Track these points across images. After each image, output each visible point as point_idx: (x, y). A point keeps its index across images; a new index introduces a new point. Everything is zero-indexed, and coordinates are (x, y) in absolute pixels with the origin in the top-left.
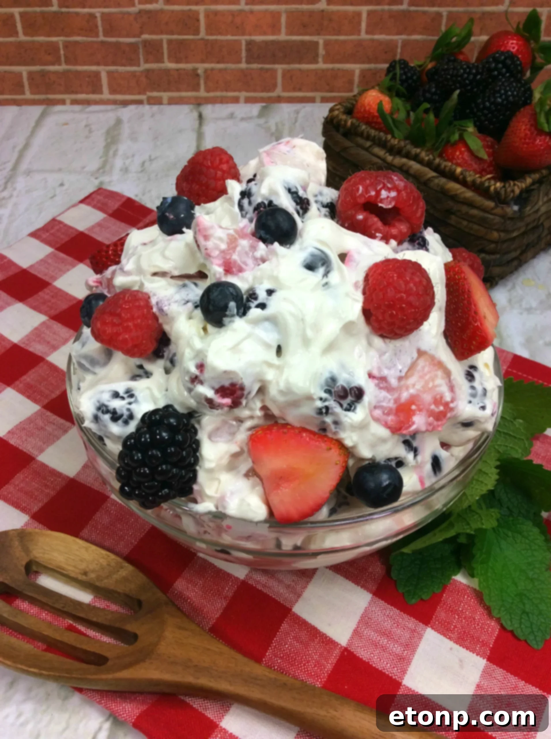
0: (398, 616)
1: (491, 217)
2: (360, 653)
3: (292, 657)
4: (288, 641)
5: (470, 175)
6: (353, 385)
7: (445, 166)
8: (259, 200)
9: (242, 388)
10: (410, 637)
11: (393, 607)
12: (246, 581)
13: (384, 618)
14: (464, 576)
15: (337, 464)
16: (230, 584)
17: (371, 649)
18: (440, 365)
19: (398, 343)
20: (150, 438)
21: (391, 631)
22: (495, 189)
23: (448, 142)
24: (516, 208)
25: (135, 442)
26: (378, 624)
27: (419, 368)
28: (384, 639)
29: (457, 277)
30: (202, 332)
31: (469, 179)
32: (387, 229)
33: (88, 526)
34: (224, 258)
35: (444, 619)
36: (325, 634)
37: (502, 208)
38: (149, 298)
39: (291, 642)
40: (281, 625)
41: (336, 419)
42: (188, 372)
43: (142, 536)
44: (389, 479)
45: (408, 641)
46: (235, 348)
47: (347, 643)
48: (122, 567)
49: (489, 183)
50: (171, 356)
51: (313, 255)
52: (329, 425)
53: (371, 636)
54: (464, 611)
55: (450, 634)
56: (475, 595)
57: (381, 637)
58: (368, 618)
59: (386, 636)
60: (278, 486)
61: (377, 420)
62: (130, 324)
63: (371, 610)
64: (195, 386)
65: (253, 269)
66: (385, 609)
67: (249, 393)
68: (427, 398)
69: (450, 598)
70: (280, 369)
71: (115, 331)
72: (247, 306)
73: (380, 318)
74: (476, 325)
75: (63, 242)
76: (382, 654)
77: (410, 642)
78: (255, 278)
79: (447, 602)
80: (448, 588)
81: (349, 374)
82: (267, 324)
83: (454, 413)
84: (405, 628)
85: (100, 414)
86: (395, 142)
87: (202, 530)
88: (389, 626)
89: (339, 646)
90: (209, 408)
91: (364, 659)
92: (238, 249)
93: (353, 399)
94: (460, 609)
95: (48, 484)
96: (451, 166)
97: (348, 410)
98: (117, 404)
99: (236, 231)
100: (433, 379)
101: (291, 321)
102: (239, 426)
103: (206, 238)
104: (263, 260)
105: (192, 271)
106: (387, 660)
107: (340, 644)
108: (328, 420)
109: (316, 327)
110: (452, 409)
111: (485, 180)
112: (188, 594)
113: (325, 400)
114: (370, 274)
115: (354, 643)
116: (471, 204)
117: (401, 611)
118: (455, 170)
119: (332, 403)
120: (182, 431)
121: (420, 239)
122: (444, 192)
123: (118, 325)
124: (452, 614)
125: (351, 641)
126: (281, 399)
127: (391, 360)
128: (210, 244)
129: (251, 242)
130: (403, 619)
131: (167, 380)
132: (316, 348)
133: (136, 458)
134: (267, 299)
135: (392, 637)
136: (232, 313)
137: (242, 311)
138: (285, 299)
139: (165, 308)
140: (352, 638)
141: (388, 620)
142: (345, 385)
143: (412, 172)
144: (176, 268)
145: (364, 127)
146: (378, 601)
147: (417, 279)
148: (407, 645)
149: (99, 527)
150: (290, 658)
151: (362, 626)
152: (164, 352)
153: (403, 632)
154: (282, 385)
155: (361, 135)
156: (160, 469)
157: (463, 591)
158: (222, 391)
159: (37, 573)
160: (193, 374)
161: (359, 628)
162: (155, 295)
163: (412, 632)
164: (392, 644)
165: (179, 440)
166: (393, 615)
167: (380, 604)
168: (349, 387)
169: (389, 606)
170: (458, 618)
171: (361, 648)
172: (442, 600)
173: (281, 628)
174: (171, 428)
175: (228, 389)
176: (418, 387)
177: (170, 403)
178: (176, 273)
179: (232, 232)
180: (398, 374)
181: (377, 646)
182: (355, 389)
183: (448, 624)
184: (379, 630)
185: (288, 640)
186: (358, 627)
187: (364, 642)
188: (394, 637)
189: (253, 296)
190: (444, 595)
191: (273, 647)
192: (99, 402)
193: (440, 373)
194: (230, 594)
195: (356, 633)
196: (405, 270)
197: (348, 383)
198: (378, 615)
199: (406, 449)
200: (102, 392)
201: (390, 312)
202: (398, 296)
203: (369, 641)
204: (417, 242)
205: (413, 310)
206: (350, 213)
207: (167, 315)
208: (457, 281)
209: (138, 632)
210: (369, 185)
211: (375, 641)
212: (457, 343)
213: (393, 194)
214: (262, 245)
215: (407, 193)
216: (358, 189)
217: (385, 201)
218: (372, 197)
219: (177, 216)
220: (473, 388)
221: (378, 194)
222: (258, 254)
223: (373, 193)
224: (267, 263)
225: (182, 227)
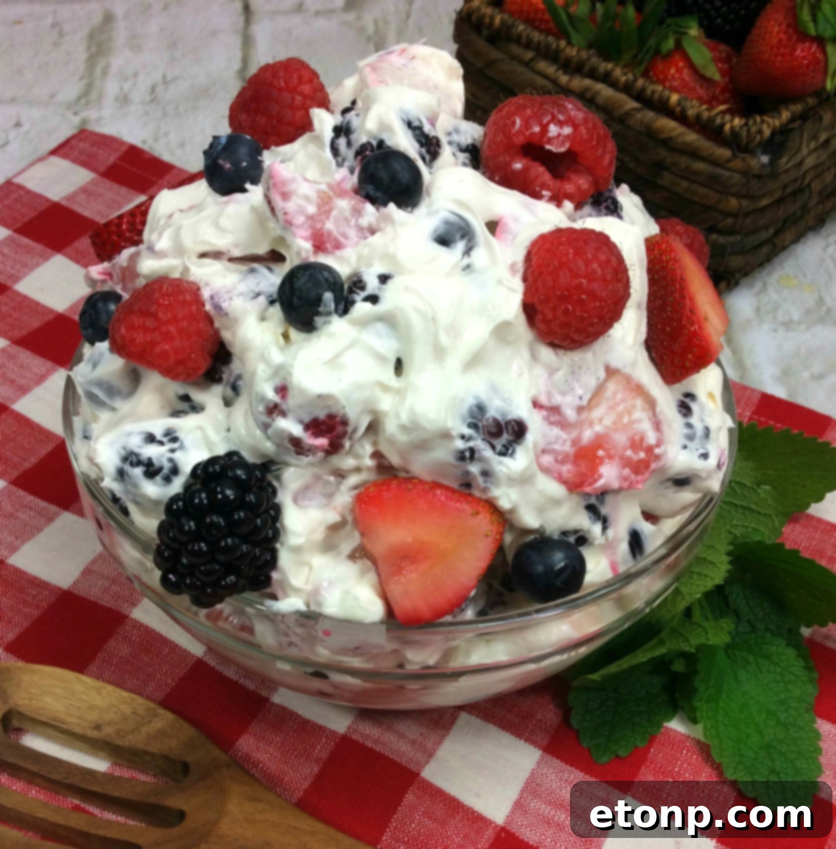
1: (727, 174)
2: (525, 835)
3: (422, 842)
4: (416, 819)
5: (692, 107)
6: (510, 417)
7: (653, 92)
8: (364, 139)
9: (345, 422)
11: (573, 769)
12: (349, 735)
13: (561, 785)
14: (682, 721)
15: (487, 536)
16: (324, 740)
17: (541, 828)
18: (639, 390)
19: (576, 356)
20: (208, 498)
22: (732, 129)
23: (657, 52)
24: (765, 159)
25: (184, 505)
26: (551, 793)
27: (608, 392)
28: (561, 814)
29: (664, 257)
30: (281, 340)
31: (691, 112)
32: (558, 184)
33: (97, 660)
34: (312, 227)
36: (472, 809)
37: (744, 159)
38: (198, 289)
39: (420, 819)
40: (404, 796)
41: (486, 468)
42: (262, 399)
43: (182, 674)
44: (565, 558)
46: (333, 362)
47: (505, 820)
48: (155, 716)
49: (723, 118)
50: (232, 380)
51: (447, 223)
52: (475, 477)
53: (542, 810)
54: (682, 772)
56: (698, 748)
57: (556, 812)
58: (537, 785)
59: (564, 809)
60: (398, 570)
61: (546, 470)
62: (172, 329)
63: (540, 773)
64: (273, 420)
65: (357, 244)
66: (562, 771)
67: (355, 430)
68: (621, 439)
69: (661, 755)
70: (400, 393)
71: (149, 339)
72: (350, 299)
73: (550, 316)
74: (692, 329)
75: (27, 219)
76: (558, 835)
78: (360, 258)
79: (655, 760)
80: (657, 740)
81: (504, 400)
82: (380, 326)
83: (661, 463)
85: (127, 468)
86: (572, 52)
87: (285, 640)
89: (493, 825)
90: (294, 455)
91: (531, 843)
92: (334, 213)
93: (511, 438)
94: (676, 770)
96: (662, 91)
97: (503, 454)
98: (152, 452)
99: (330, 186)
100: (629, 412)
101: (416, 321)
102: (339, 484)
103: (286, 196)
104: (372, 231)
105: (262, 249)
106: (565, 843)
107: (494, 822)
108: (474, 469)
109: (454, 330)
110: (658, 457)
111: (717, 115)
112: (258, 757)
113: (469, 439)
114: (534, 251)
115: (515, 820)
116: (693, 153)
118: (669, 98)
119: (479, 443)
120: (254, 489)
121: (610, 201)
122: (651, 134)
123: (154, 330)
125: (510, 819)
126: (402, 438)
127: (566, 381)
128: (290, 206)
129: (353, 202)
131: (229, 416)
132: (455, 361)
133: (187, 528)
134: (380, 289)
136: (327, 309)
137: (341, 307)
138: (406, 288)
139: (225, 305)
140: (512, 813)
141: (566, 787)
142: (498, 417)
143: (600, 100)
144: (236, 245)
145: (521, 27)
146: (550, 760)
147: (603, 257)
149: (115, 662)
150: (419, 842)
151: (527, 797)
152: (222, 372)
154: (404, 418)
155: (518, 40)
156: (223, 544)
157: (680, 743)
158: (315, 426)
159: (20, 731)
160: (270, 401)
161: (523, 800)
162: (207, 284)
165: (250, 501)
167: (554, 765)
168: (504, 420)
169: (569, 767)
171: (526, 828)
172: (649, 756)
173: (405, 800)
174: (237, 483)
175: (323, 423)
176: (608, 422)
177: (234, 448)
178: (237, 253)
179: (323, 187)
180: (577, 402)
181: (549, 823)
182: (514, 423)
184: (553, 801)
185: (415, 817)
186: (521, 798)
187: (531, 818)
189: (359, 285)
190: (652, 750)
191: (392, 829)
192: (124, 448)
193: (639, 402)
194: (325, 755)
195: (519, 806)
196: (585, 243)
197: (504, 414)
198: (551, 780)
199: (590, 518)
200: (129, 434)
201: (563, 307)
202: (576, 282)
203: (538, 817)
204: (604, 204)
205: (598, 304)
206: (501, 159)
207: (226, 314)
208: (665, 264)
209: (184, 808)
210: (531, 117)
211: (547, 817)
212: (665, 357)
213: (567, 130)
214: (369, 208)
215: (587, 129)
216: (514, 123)
217: (555, 142)
218: (533, 134)
219: (236, 164)
220: (689, 426)
221: (545, 129)
222: (365, 221)
223: (537, 129)
224: (378, 236)
225: (245, 182)
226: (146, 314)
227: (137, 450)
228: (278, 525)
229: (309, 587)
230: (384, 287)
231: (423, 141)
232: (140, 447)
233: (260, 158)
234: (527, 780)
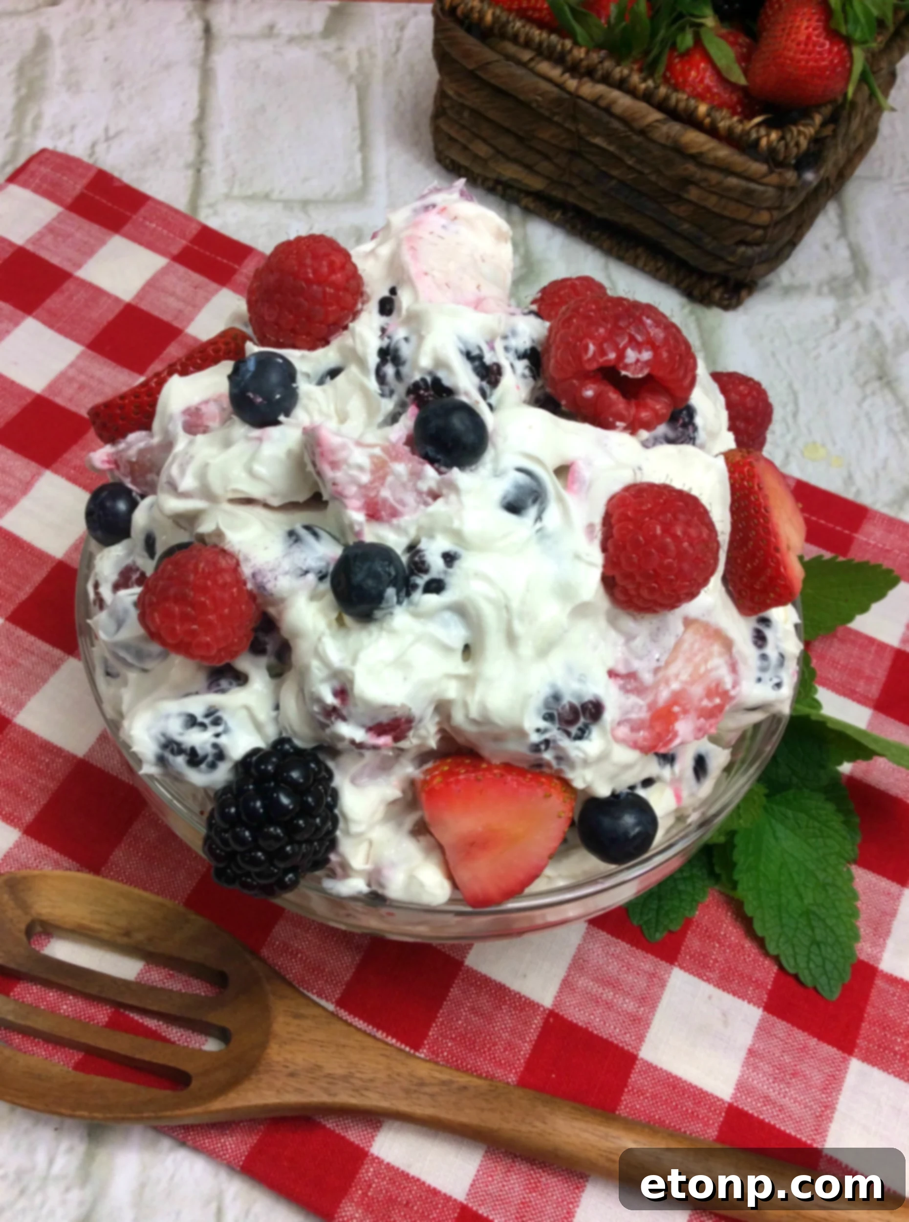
0: (628, 954)
1: (760, 188)
2: (574, 1016)
3: (469, 1039)
4: (462, 1015)
5: (722, 119)
6: (586, 700)
7: (678, 102)
8: (417, 377)
9: (410, 722)
10: (648, 986)
11: (619, 941)
13: (607, 959)
15: (560, 817)
17: (590, 1008)
18: (717, 635)
20: (264, 806)
21: (618, 979)
22: (769, 143)
25: (236, 811)
26: (598, 969)
27: (686, 646)
28: (609, 992)
29: (746, 483)
30: (336, 627)
31: (722, 125)
32: (633, 412)
34: (366, 496)
35: (699, 950)
36: (519, 993)
37: (780, 174)
38: (238, 564)
39: (466, 1016)
41: (561, 754)
42: (319, 700)
45: (645, 992)
46: (399, 662)
47: (554, 1002)
48: (187, 921)
51: (519, 487)
52: (548, 762)
53: (590, 988)
54: (728, 935)
55: (707, 974)
57: (604, 989)
58: (584, 961)
59: (611, 986)
60: (468, 857)
61: (621, 741)
62: (213, 617)
63: (586, 949)
64: (332, 723)
65: (415, 510)
66: (608, 945)
67: (420, 720)
68: (697, 691)
69: (706, 917)
70: (469, 682)
71: (187, 630)
72: (412, 582)
73: (631, 591)
76: (606, 1014)
77: (648, 994)
78: (419, 527)
79: (701, 924)
81: (579, 681)
82: (447, 617)
83: (735, 702)
84: (639, 972)
85: (168, 755)
86: (580, 53)
88: (615, 970)
89: (542, 1009)
90: (356, 755)
91: (580, 1024)
92: (390, 479)
93: (587, 721)
94: (722, 933)
95: (41, 767)
97: (579, 737)
98: (195, 738)
99: (385, 450)
100: (705, 661)
101: (487, 611)
102: (398, 757)
103: (335, 465)
104: (435, 496)
106: (614, 1023)
107: (543, 1006)
108: (548, 756)
109: (527, 616)
110: (732, 698)
113: (546, 731)
115: (563, 1001)
117: (632, 945)
118: (696, 109)
119: (554, 732)
120: (312, 788)
121: (685, 413)
124: (710, 942)
125: (558, 999)
126: (472, 728)
127: (644, 645)
128: (340, 475)
129: (410, 465)
130: (636, 958)
131: (277, 690)
132: (528, 649)
134: (445, 572)
135: (620, 987)
136: (388, 604)
139: (269, 585)
140: (561, 991)
141: (613, 962)
142: (574, 701)
146: (597, 933)
147: (693, 532)
148: (643, 998)
151: (574, 974)
152: (265, 642)
153: (636, 978)
154: (474, 711)
158: (378, 728)
160: (328, 703)
161: (571, 977)
162: (247, 557)
163: (651, 978)
164: (621, 998)
165: (309, 804)
166: (620, 953)
167: (600, 938)
168: (579, 703)
169: (614, 939)
170: (720, 947)
171: (575, 1008)
172: (694, 920)
173: (450, 995)
174: (294, 787)
175: (388, 725)
176: (684, 677)
177: (284, 732)
179: (377, 451)
180: (654, 664)
181: (598, 1002)
182: (590, 705)
183: (704, 958)
184: (600, 977)
185: (461, 1013)
186: (568, 976)
187: (579, 997)
188: (624, 987)
189: (421, 567)
191: (438, 1024)
193: (716, 648)
195: (567, 984)
196: (674, 516)
197: (579, 696)
198: (598, 955)
199: (660, 764)
200: (167, 717)
202: (664, 562)
203: (586, 996)
204: (681, 421)
207: (272, 595)
208: (747, 492)
210: (605, 340)
211: (595, 995)
212: (744, 593)
213: (647, 355)
214: (430, 471)
215: (669, 351)
216: (586, 348)
217: (632, 368)
218: (609, 361)
219: (268, 398)
220: (764, 657)
221: (621, 355)
222: (424, 486)
223: (612, 356)
224: (440, 501)
225: (278, 414)
226: (181, 599)
227: (178, 738)
228: (336, 811)
229: (369, 867)
230: (450, 570)
231: (484, 372)
232: (181, 734)
233: (294, 385)
234: (575, 956)
